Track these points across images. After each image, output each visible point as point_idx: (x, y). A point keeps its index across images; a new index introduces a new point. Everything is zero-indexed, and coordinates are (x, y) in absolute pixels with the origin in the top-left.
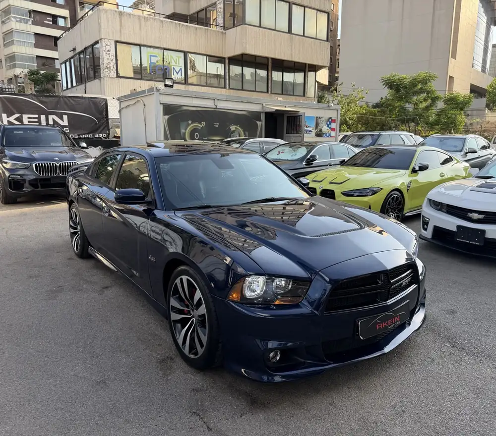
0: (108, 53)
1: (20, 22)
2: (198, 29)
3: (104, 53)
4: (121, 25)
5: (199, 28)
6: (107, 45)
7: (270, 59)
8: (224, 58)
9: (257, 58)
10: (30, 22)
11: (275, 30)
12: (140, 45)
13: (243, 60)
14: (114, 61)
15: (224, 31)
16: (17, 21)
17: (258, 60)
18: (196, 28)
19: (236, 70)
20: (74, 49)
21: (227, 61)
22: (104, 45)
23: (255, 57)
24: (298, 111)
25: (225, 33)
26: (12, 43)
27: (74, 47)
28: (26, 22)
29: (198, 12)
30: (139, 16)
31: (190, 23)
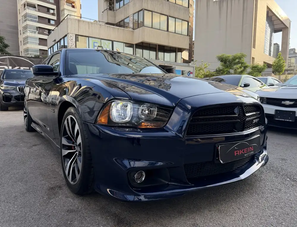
0: (72, 40)
1: (32, 32)
2: (119, 29)
3: (70, 40)
4: (79, 27)
5: (120, 29)
6: (71, 36)
7: (157, 46)
8: (133, 45)
9: (150, 45)
10: (37, 33)
11: (160, 30)
12: (88, 37)
13: (143, 46)
14: (75, 45)
15: (133, 31)
16: (30, 32)
17: (151, 46)
18: (118, 29)
19: (139, 51)
20: (55, 40)
21: (135, 46)
22: (69, 36)
23: (150, 44)
24: (172, 66)
25: (134, 32)
26: (28, 43)
27: (55, 39)
28: (35, 33)
29: (120, 22)
30: (88, 22)
31: (116, 26)
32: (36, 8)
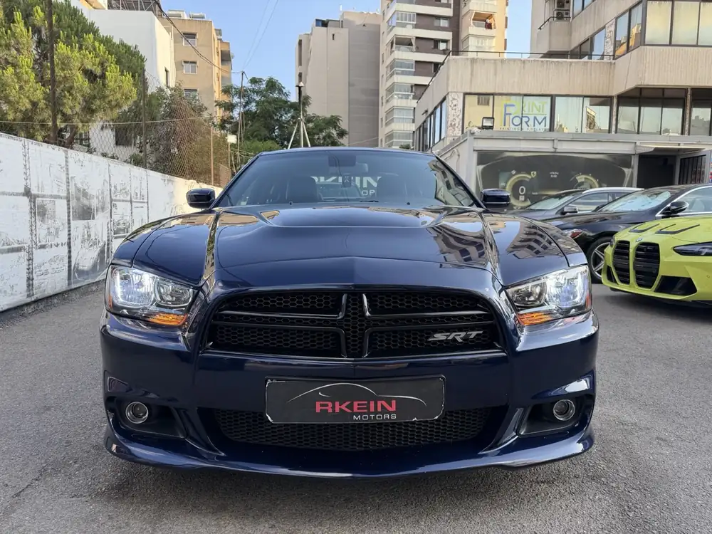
0: (454, 108)
1: (402, 98)
2: (573, 64)
3: (450, 109)
4: (472, 75)
5: (575, 62)
6: (454, 99)
7: (689, 90)
8: (611, 97)
9: (666, 91)
10: (411, 97)
11: (697, 46)
12: (493, 94)
13: (641, 97)
14: (461, 116)
15: (614, 61)
16: (399, 98)
17: (667, 94)
18: (571, 63)
19: (629, 112)
20: (426, 111)
21: (615, 101)
22: (451, 99)
23: (663, 89)
24: (699, 150)
25: (615, 63)
26: (392, 120)
27: (426, 109)
28: (407, 97)
29: (581, 45)
30: (495, 60)
31: (571, 58)
32: (412, 45)
